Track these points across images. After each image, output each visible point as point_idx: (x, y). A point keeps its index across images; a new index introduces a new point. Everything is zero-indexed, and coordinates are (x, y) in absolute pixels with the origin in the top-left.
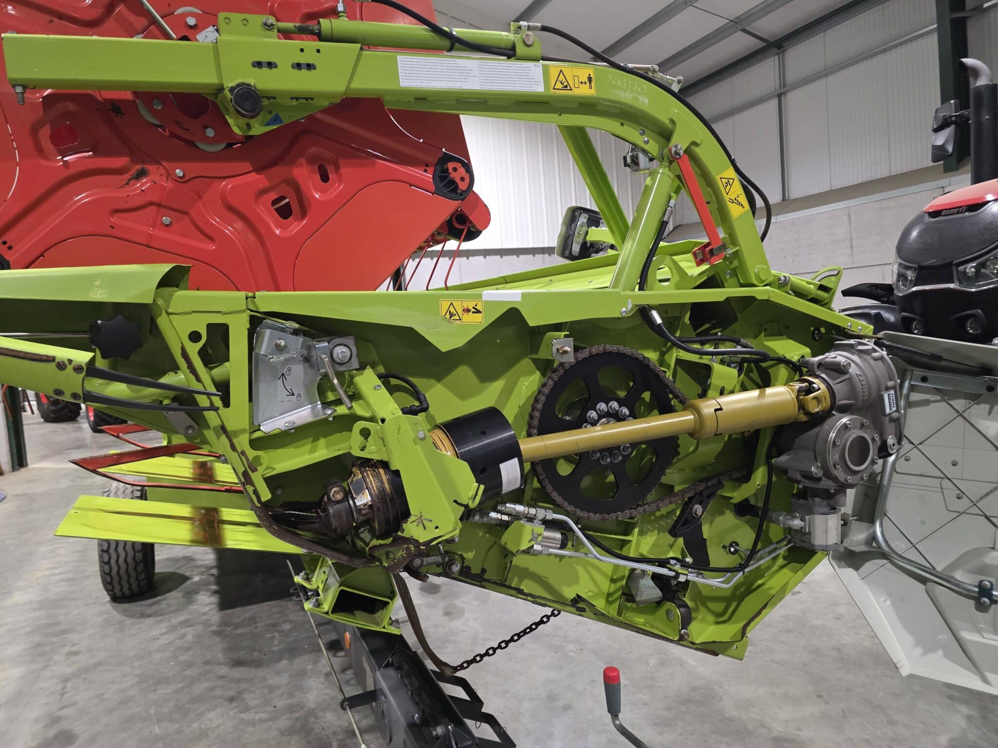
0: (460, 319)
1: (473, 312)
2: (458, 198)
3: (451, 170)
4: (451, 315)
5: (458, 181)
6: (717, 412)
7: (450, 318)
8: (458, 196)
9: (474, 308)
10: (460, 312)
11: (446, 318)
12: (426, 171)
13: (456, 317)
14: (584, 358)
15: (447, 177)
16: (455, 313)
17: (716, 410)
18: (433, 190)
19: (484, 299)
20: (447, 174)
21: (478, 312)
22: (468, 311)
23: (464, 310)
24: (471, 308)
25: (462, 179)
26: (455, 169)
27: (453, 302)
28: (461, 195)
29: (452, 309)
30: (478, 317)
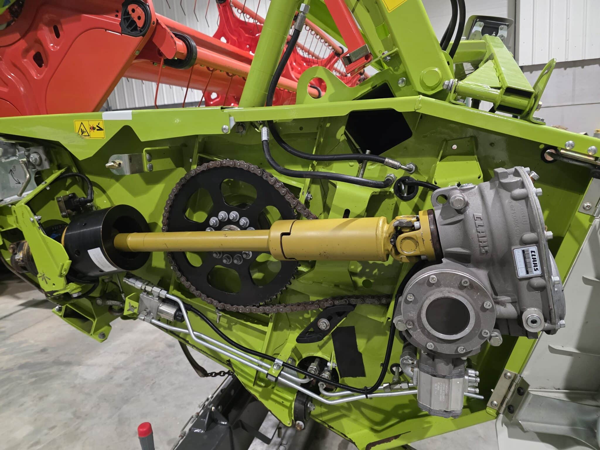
0: (89, 136)
1: (98, 130)
2: (139, 35)
3: (130, 12)
4: (83, 132)
5: (136, 19)
6: (284, 236)
7: (82, 134)
8: (138, 33)
9: (97, 126)
10: (88, 130)
11: (79, 134)
12: (117, 16)
13: (86, 134)
14: (203, 171)
15: (130, 18)
16: (85, 130)
17: (283, 234)
18: (120, 31)
19: (104, 119)
20: (129, 16)
21: (101, 129)
22: (93, 128)
23: (91, 128)
24: (95, 126)
25: (139, 18)
26: (133, 11)
27: (83, 122)
28: (141, 31)
29: (82, 127)
30: (101, 134)
